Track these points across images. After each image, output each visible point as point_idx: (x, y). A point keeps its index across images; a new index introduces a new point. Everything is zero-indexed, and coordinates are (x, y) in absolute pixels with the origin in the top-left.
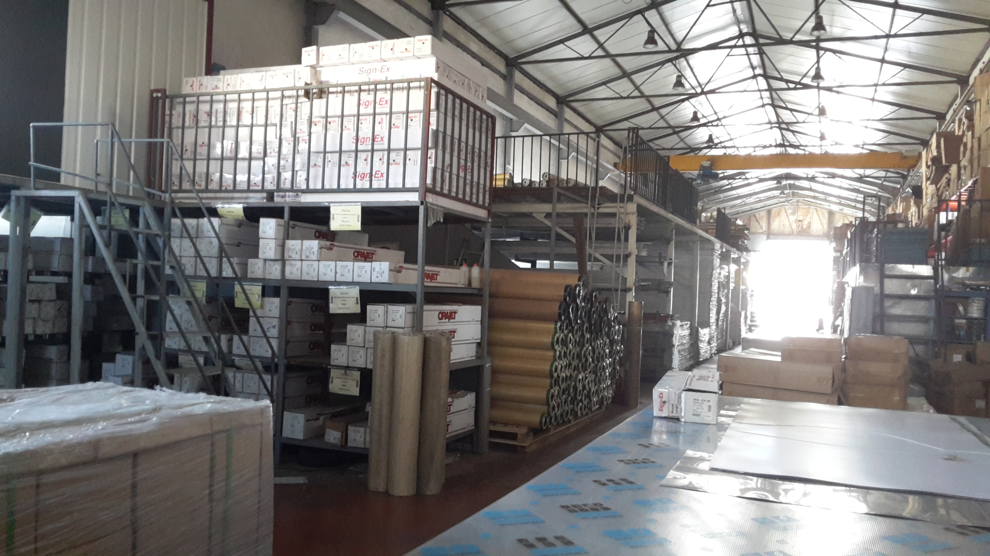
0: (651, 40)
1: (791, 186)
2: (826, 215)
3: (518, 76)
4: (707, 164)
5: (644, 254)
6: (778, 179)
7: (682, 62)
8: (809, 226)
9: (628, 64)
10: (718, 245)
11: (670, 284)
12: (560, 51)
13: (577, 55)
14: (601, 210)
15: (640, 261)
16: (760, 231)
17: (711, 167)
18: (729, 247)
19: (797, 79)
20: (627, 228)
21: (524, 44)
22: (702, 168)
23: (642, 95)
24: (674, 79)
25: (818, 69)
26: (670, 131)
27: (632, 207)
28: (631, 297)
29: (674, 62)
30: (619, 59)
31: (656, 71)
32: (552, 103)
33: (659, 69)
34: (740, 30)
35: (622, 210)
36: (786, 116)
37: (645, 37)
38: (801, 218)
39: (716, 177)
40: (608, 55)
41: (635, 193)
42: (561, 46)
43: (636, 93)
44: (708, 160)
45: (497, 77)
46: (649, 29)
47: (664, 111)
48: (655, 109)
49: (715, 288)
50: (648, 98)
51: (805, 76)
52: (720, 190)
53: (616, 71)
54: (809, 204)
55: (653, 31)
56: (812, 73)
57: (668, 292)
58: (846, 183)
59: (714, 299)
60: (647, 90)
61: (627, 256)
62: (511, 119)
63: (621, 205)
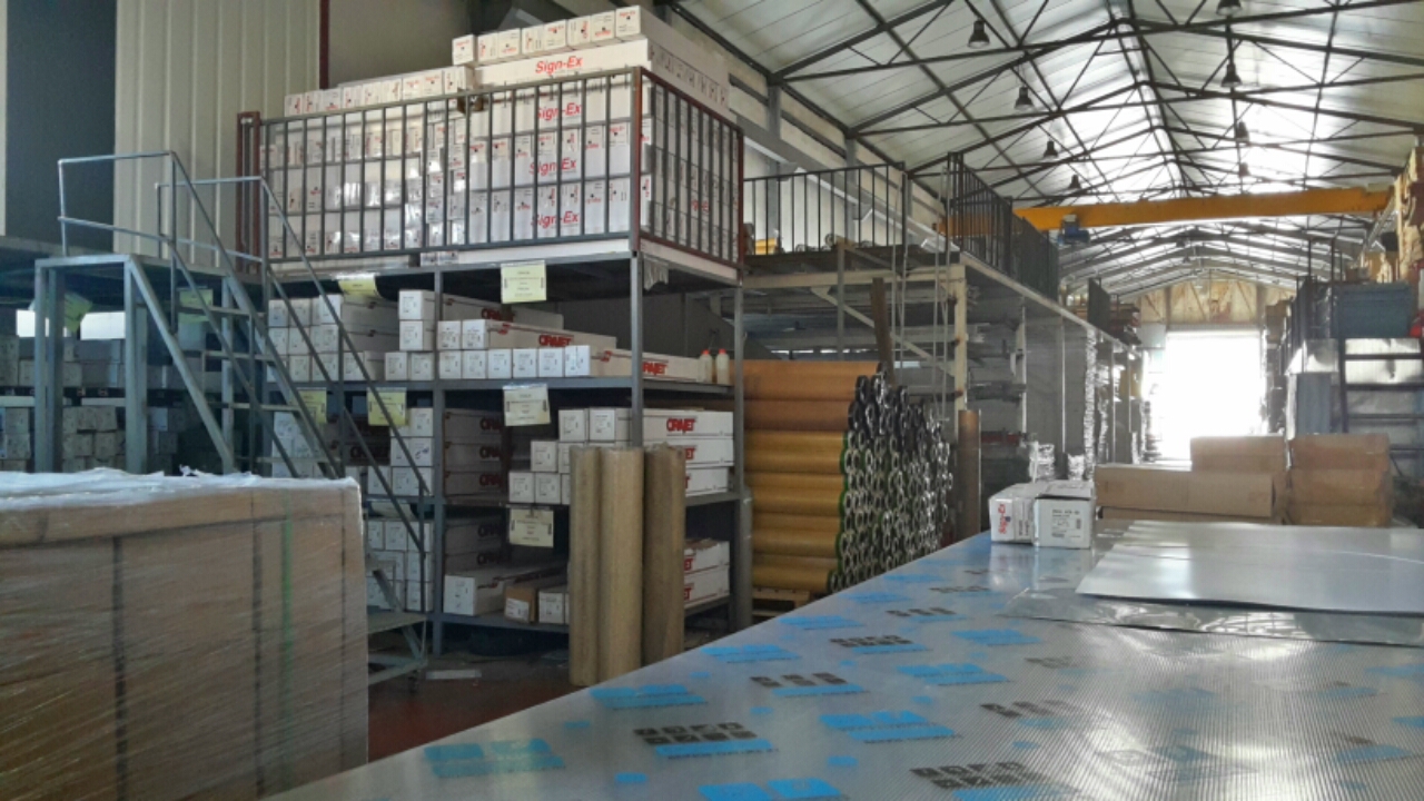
0: (979, 35)
1: (1200, 250)
2: (1254, 291)
3: (785, 101)
4: (1071, 218)
5: (979, 339)
6: (1179, 239)
7: (1028, 69)
8: (1229, 306)
9: (948, 73)
10: (1091, 332)
11: (1022, 388)
12: (845, 59)
13: (871, 64)
14: (913, 278)
15: (974, 354)
16: (1156, 319)
17: (1078, 223)
18: (1109, 337)
19: (1198, 85)
20: (952, 302)
21: (793, 51)
22: (1064, 224)
23: (970, 120)
24: (1015, 94)
25: (1231, 68)
26: (1014, 173)
27: (958, 271)
28: (961, 403)
29: (1015, 68)
30: (931, 66)
31: (987, 86)
32: (837, 137)
33: (993, 80)
34: (1112, 16)
35: (943, 276)
36: (1187, 142)
37: (970, 31)
38: (1216, 297)
39: (1085, 237)
40: (915, 61)
41: (962, 250)
42: (847, 52)
43: (961, 117)
44: (1072, 213)
45: (755, 101)
46: (975, 19)
47: (1003, 144)
48: (990, 141)
49: (1090, 395)
50: (976, 123)
51: (1210, 79)
52: (1092, 260)
53: (931, 87)
54: (1229, 275)
55: (981, 22)
56: (1223, 72)
57: (1017, 400)
58: (1280, 241)
59: (1089, 412)
60: (976, 111)
61: (954, 344)
62: (778, 163)
63: (942, 268)
